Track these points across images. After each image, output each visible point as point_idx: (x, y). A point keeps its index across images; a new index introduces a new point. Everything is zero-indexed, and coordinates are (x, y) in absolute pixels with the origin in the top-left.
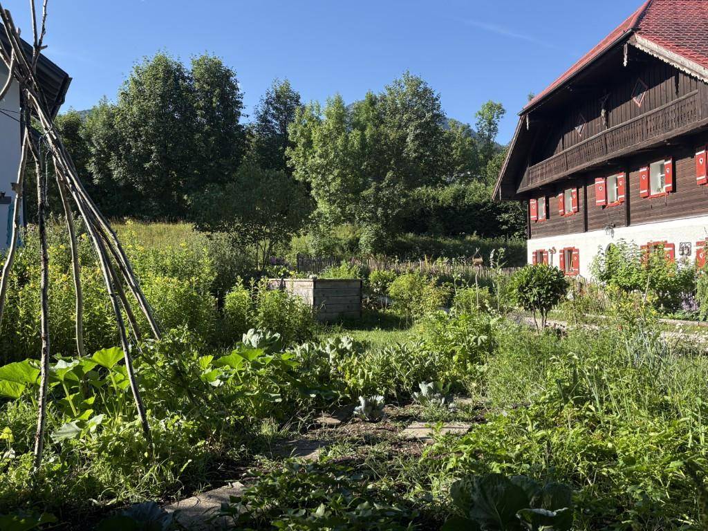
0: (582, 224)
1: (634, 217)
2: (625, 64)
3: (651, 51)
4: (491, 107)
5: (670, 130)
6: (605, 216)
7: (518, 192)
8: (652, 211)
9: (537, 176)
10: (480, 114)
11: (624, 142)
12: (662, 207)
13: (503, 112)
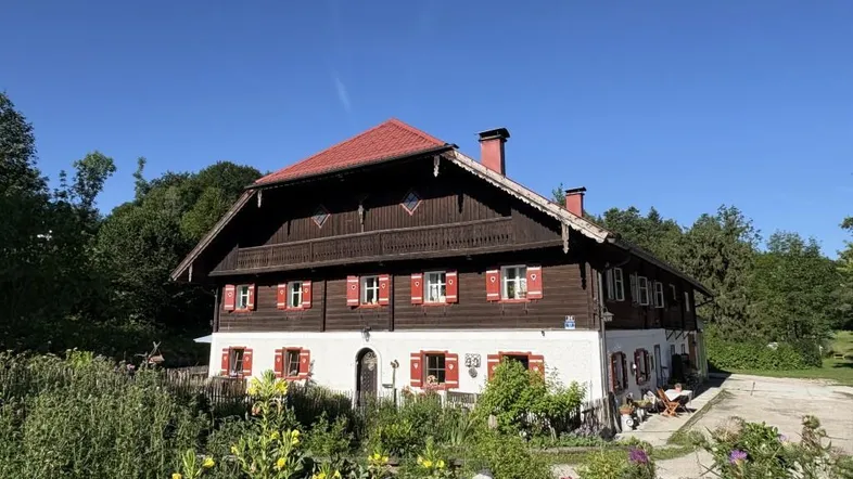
0: (320, 322)
1: (399, 323)
2: (436, 174)
3: (475, 170)
4: (99, 159)
5: (473, 247)
6: (357, 317)
7: (212, 274)
8: (425, 319)
9: (254, 260)
10: (81, 164)
11: (409, 247)
12: (440, 316)
13: (113, 169)
